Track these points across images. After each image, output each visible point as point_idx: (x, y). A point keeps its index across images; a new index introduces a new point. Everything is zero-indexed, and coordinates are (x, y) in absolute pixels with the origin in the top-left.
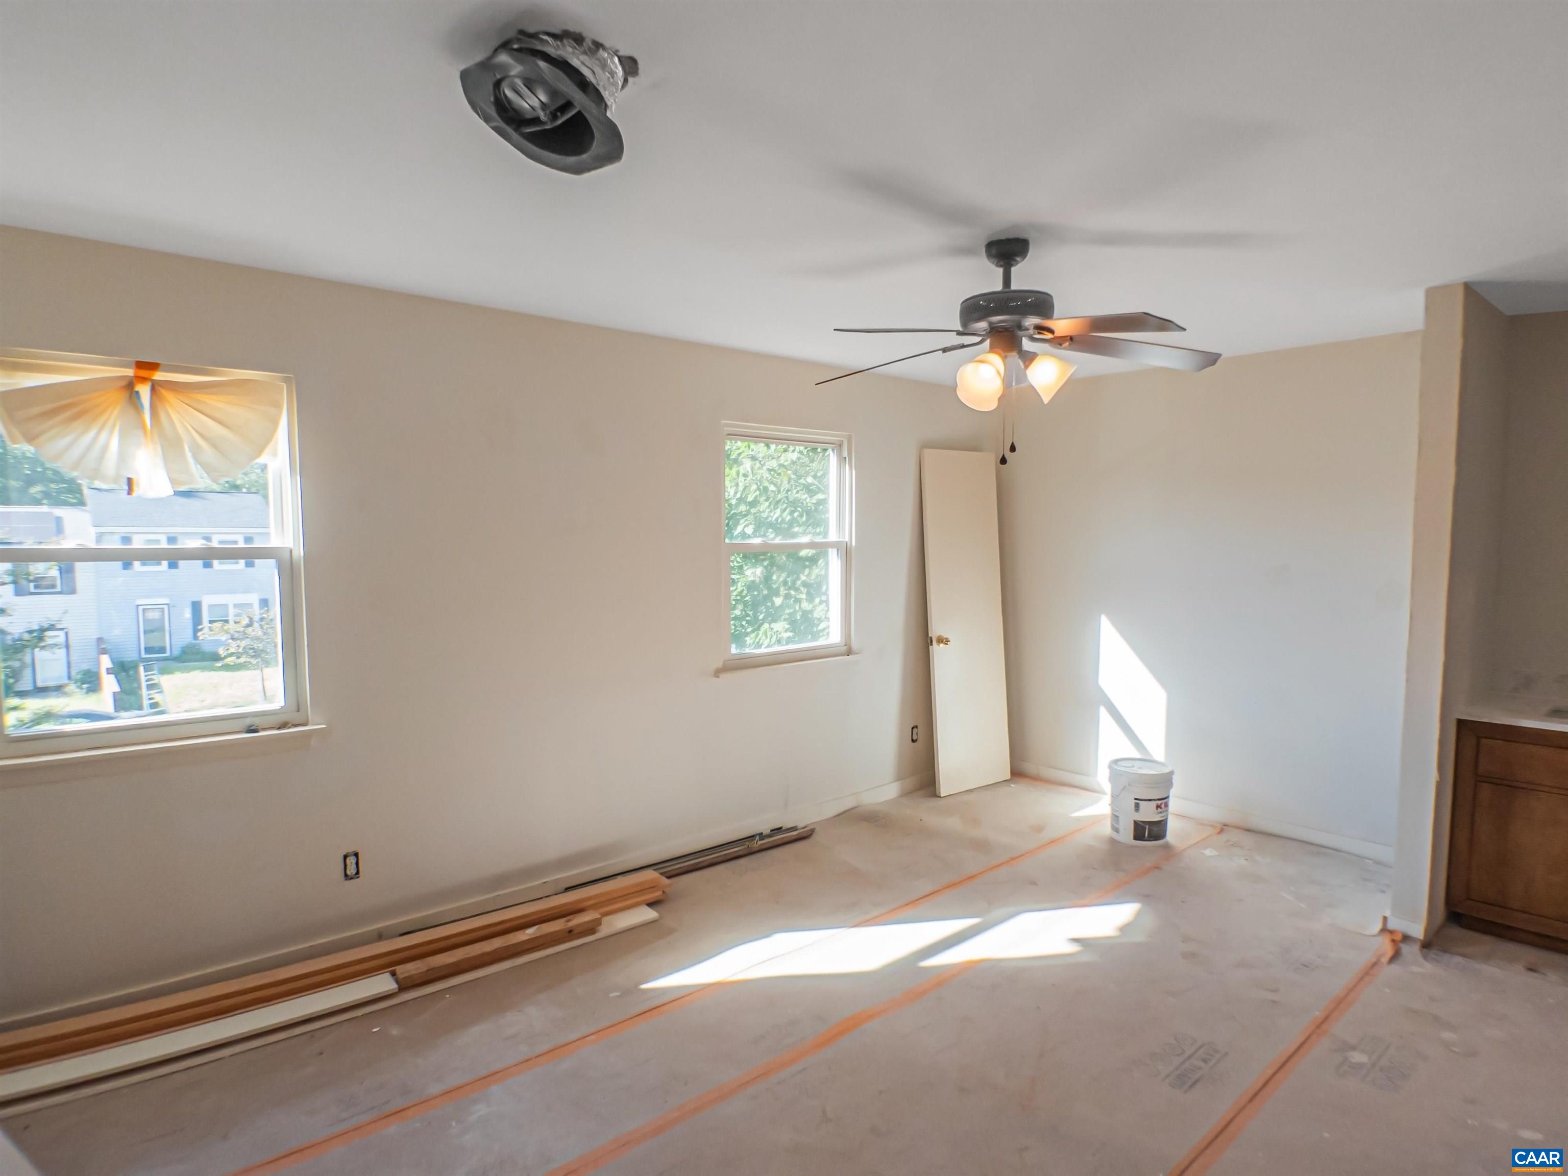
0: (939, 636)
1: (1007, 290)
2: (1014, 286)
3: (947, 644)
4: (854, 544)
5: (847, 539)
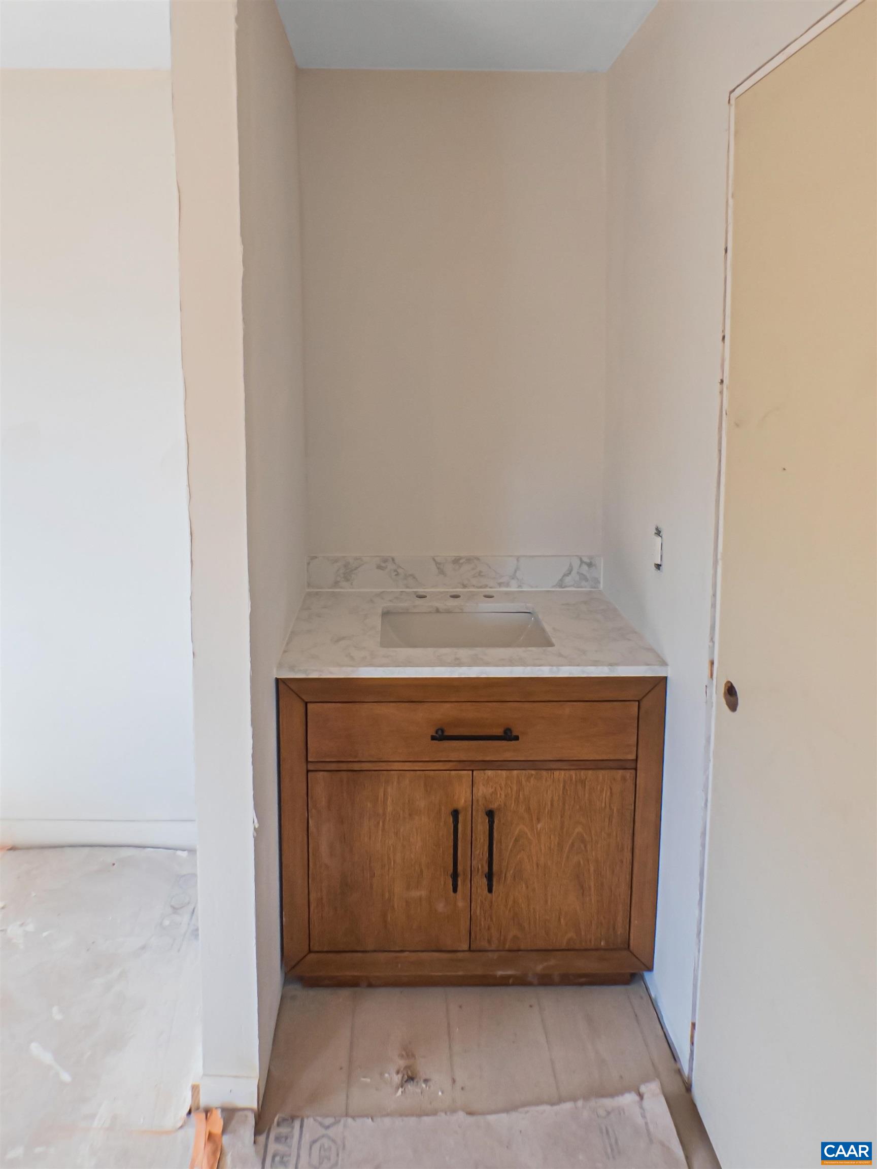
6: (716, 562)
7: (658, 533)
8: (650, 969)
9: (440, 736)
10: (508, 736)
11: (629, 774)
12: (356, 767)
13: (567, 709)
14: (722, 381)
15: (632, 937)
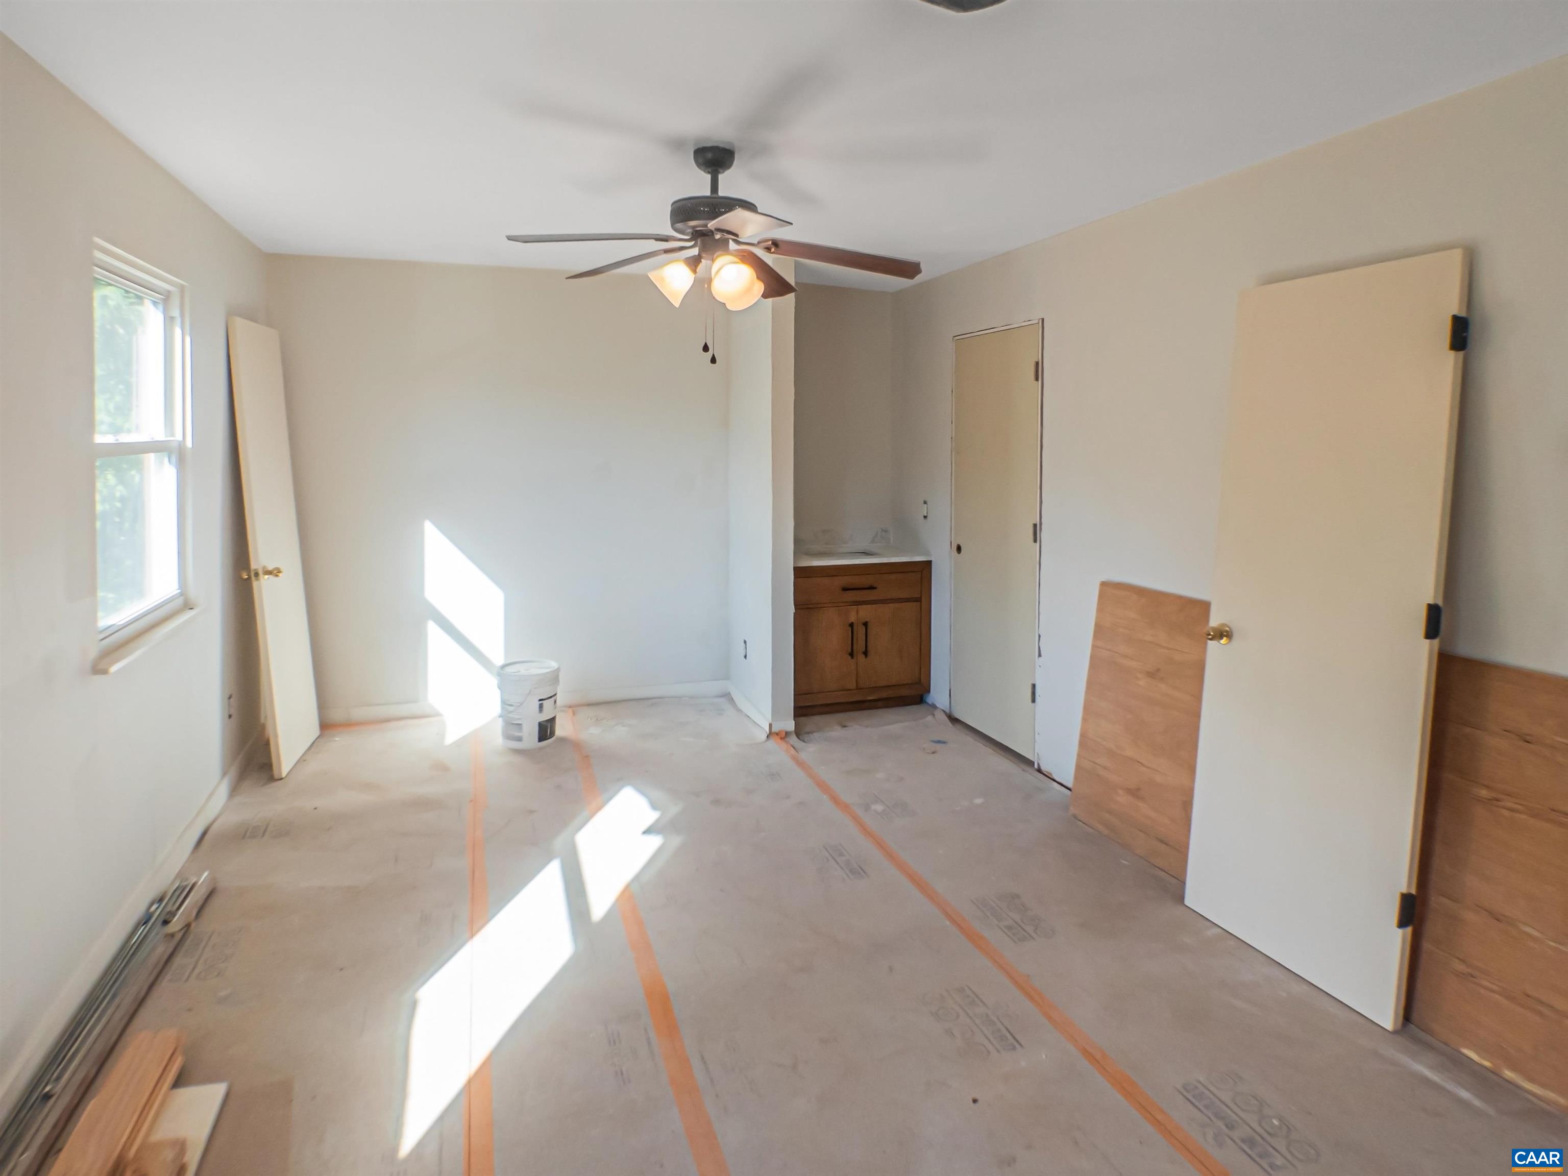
0: (265, 566)
1: (715, 196)
2: (721, 193)
3: (277, 576)
4: (189, 443)
5: (179, 437)
6: (951, 506)
7: (925, 503)
8: (929, 691)
9: (845, 589)
10: (872, 588)
11: (918, 604)
12: (811, 606)
13: (893, 577)
14: (952, 438)
15: (922, 677)
